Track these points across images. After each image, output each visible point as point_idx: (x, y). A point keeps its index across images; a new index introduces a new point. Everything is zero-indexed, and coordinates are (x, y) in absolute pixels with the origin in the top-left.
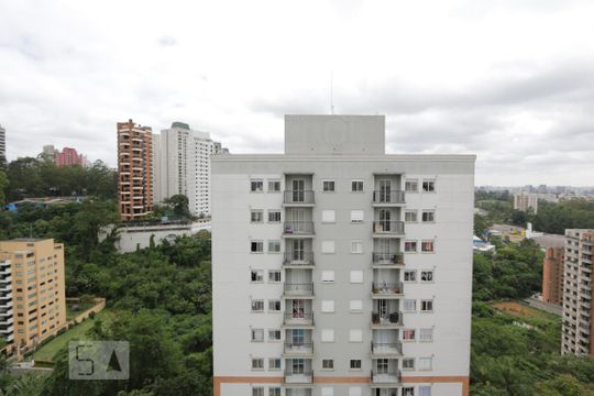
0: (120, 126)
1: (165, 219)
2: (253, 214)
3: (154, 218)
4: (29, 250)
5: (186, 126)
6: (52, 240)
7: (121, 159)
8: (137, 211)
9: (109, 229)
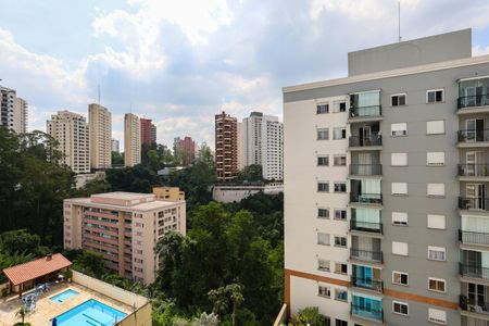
0: (217, 117)
1: (246, 182)
2: (319, 133)
3: (238, 180)
4: (167, 194)
5: (261, 115)
6: (178, 189)
7: (217, 146)
8: (227, 175)
9: (210, 188)
